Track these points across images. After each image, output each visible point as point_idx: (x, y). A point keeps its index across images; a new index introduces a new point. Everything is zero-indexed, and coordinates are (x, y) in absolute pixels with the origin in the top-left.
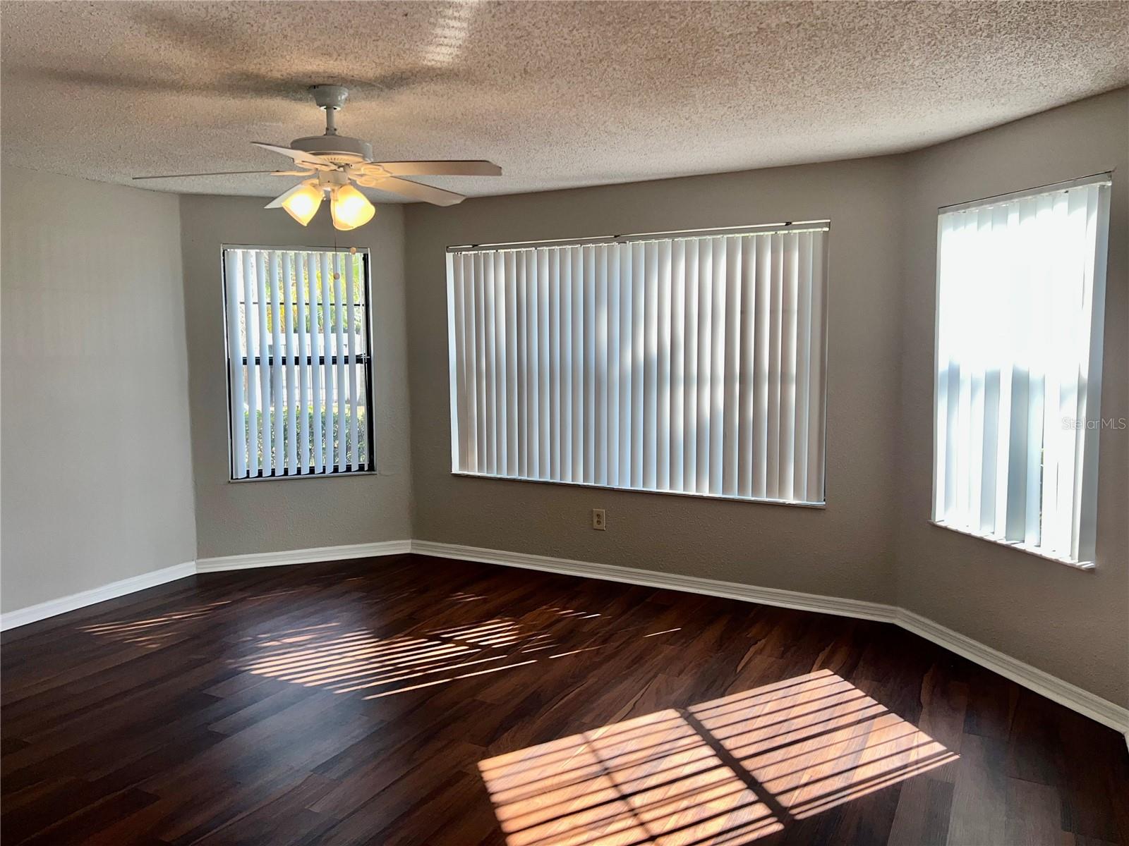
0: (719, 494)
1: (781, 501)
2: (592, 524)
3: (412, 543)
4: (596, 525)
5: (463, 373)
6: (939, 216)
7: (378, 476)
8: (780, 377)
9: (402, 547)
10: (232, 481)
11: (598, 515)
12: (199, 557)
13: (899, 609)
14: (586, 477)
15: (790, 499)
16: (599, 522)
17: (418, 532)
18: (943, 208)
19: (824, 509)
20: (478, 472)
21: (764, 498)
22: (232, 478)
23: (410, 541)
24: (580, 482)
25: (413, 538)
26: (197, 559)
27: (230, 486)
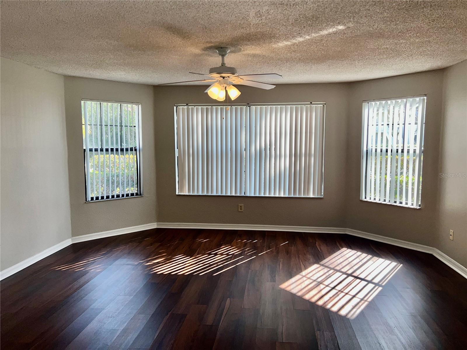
0: (287, 196)
1: (308, 197)
2: (238, 210)
3: (157, 224)
4: (239, 210)
5: (181, 154)
6: (363, 103)
7: (144, 197)
8: (308, 155)
9: (153, 226)
10: (86, 202)
11: (240, 206)
12: (73, 236)
13: (347, 229)
14: (236, 192)
15: (311, 195)
16: (241, 209)
17: (159, 219)
18: (365, 101)
19: (323, 198)
20: (188, 193)
21: (302, 196)
22: (86, 201)
23: (156, 223)
24: (234, 194)
25: (157, 222)
26: (72, 237)
27: (86, 204)
